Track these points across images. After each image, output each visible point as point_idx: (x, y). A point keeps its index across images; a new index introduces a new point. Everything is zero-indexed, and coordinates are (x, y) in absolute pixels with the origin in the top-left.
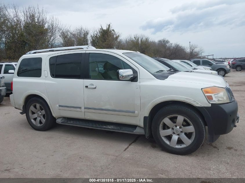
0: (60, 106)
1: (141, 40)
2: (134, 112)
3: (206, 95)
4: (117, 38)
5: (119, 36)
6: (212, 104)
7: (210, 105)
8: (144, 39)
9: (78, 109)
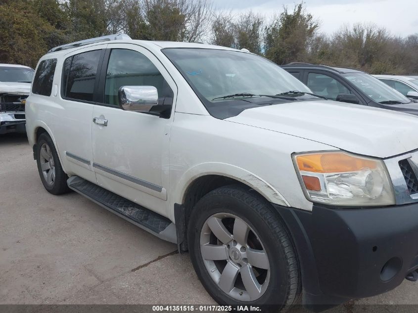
0: (68, 154)
1: (368, 36)
2: (159, 189)
3: (302, 173)
4: (312, 30)
5: (315, 26)
6: (316, 204)
7: (310, 207)
8: (375, 32)
9: (86, 165)
